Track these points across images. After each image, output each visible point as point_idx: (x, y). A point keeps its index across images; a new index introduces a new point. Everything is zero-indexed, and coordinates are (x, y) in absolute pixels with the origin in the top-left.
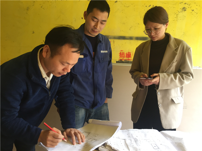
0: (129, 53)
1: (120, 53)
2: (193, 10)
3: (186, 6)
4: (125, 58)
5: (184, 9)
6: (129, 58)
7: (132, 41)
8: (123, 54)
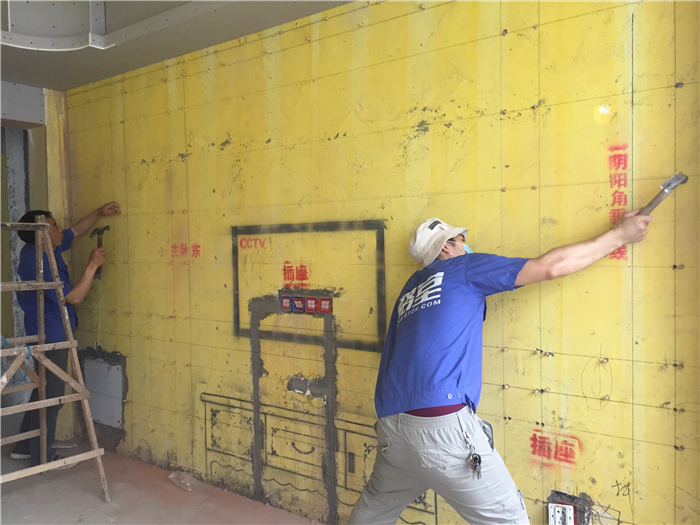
0: (302, 266)
1: (285, 270)
2: (449, 125)
3: (427, 116)
4: (296, 282)
5: (423, 126)
6: (304, 282)
7: (308, 236)
8: (291, 270)
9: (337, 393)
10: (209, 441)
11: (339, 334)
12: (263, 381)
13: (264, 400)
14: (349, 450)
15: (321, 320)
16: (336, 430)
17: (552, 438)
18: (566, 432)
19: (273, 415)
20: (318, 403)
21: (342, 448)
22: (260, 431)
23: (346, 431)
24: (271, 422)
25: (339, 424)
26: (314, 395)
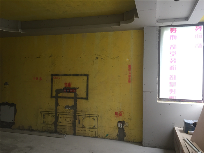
0: (69, 83)
1: (65, 83)
2: (102, 58)
3: (98, 56)
4: (68, 86)
5: (97, 58)
6: (70, 86)
7: (71, 77)
8: (67, 83)
9: (77, 108)
10: (42, 122)
11: (78, 96)
12: (58, 107)
13: (58, 111)
14: (79, 119)
15: (74, 94)
16: (76, 116)
17: (118, 112)
18: (121, 111)
19: (60, 114)
20: (72, 111)
21: (77, 119)
22: (57, 118)
23: (78, 116)
24: (60, 116)
25: (77, 114)
26: (71, 109)
